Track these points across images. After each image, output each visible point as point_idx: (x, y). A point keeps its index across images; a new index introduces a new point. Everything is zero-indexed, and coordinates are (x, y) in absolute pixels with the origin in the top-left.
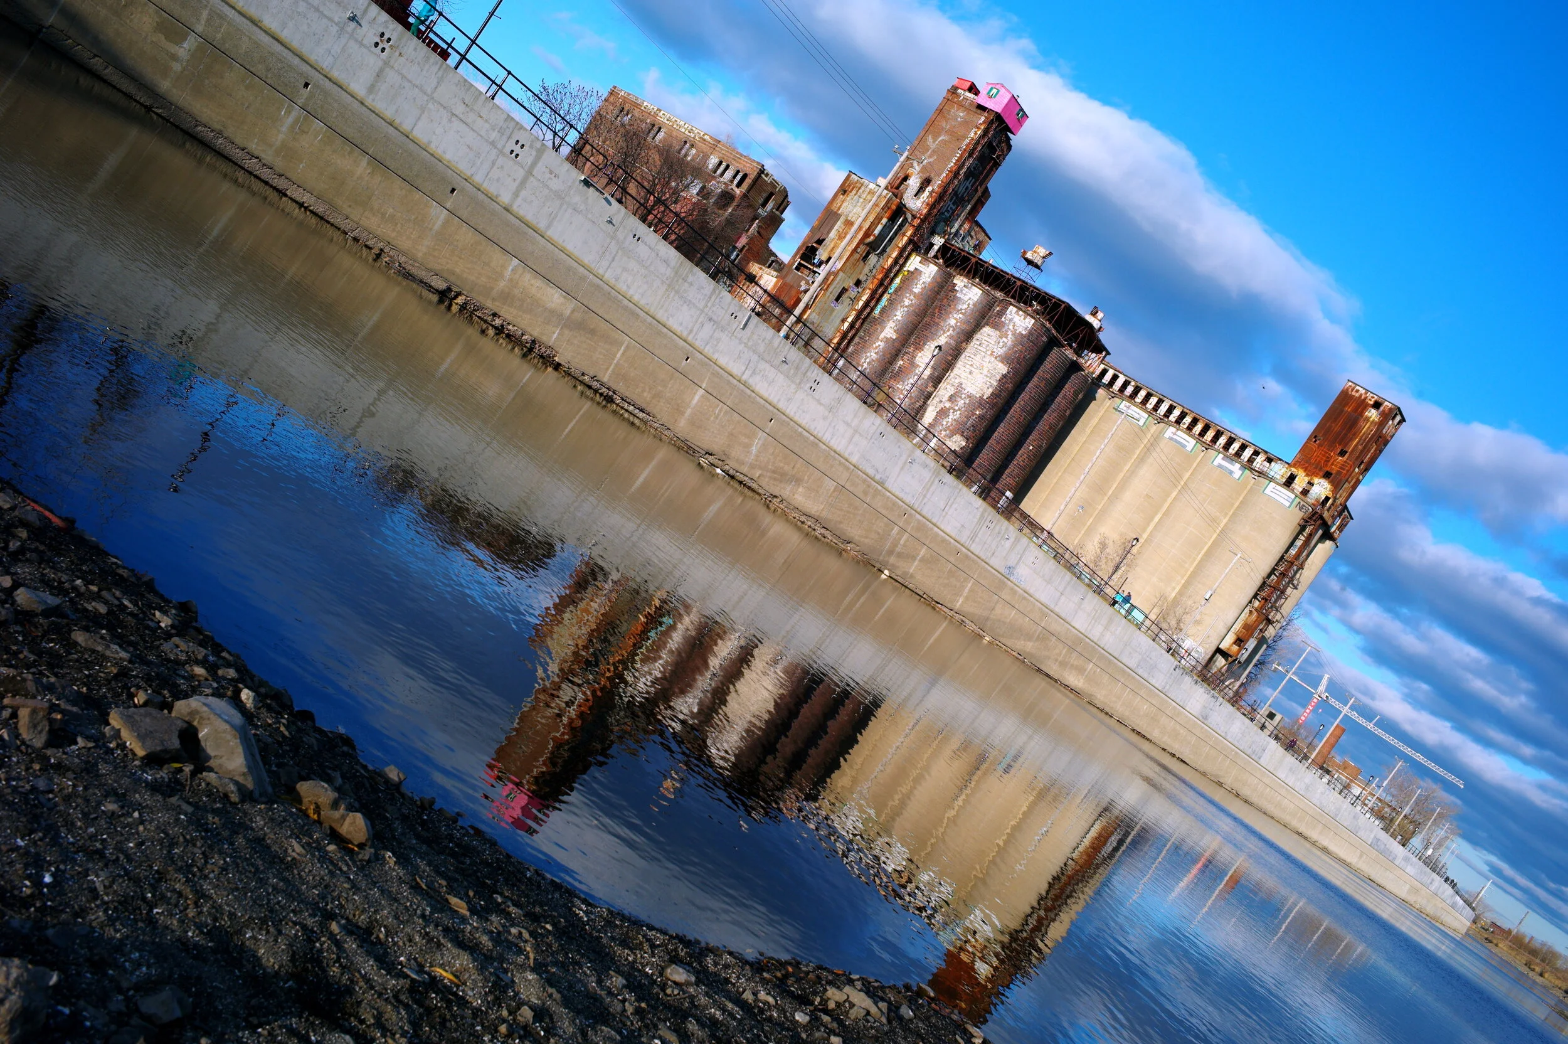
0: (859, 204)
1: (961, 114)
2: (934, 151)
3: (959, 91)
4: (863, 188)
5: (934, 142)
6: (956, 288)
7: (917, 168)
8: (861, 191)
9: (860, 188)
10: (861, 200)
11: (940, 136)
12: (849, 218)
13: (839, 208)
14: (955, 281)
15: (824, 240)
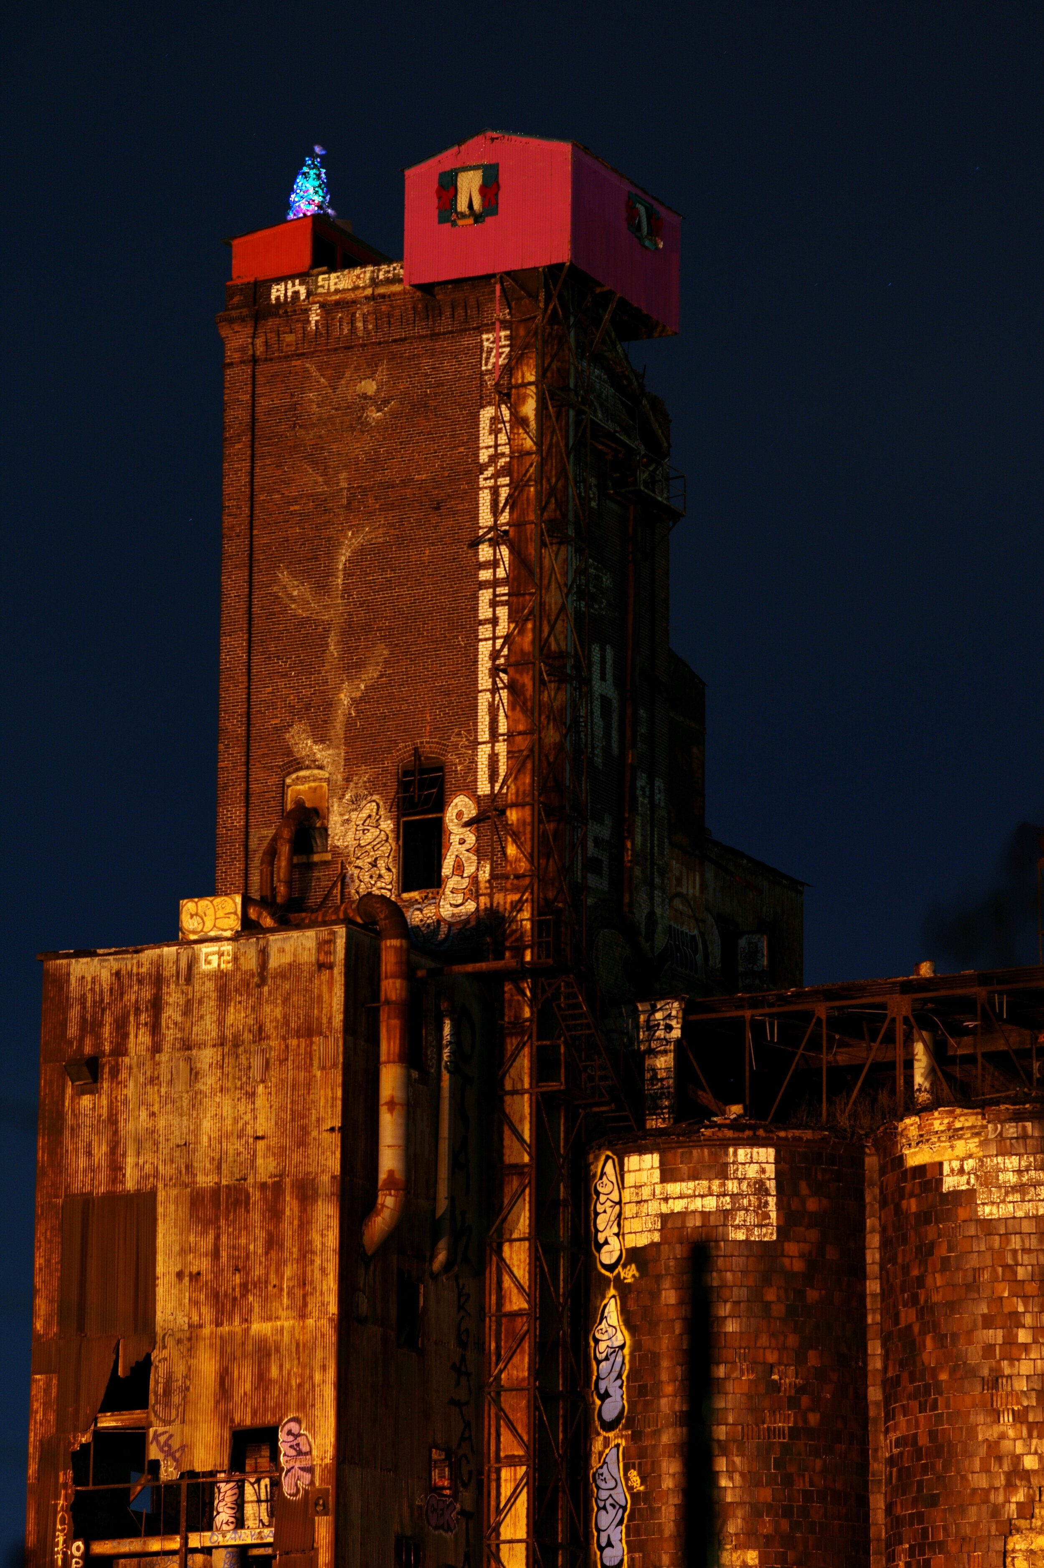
0: (209, 1082)
1: (369, 387)
2: (349, 631)
3: (277, 292)
4: (173, 996)
5: (322, 588)
6: (950, 1183)
7: (320, 753)
8: (171, 1014)
9: (156, 1005)
10: (207, 1056)
11: (333, 546)
12: (205, 1180)
13: (116, 1168)
14: (915, 1157)
15: (143, 1367)
